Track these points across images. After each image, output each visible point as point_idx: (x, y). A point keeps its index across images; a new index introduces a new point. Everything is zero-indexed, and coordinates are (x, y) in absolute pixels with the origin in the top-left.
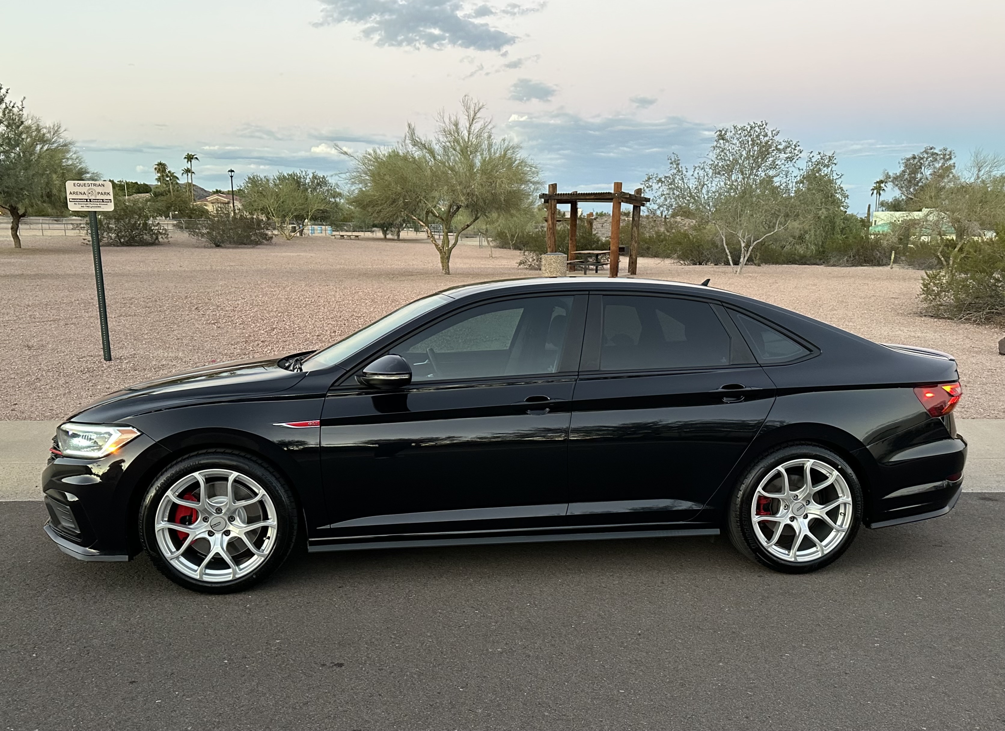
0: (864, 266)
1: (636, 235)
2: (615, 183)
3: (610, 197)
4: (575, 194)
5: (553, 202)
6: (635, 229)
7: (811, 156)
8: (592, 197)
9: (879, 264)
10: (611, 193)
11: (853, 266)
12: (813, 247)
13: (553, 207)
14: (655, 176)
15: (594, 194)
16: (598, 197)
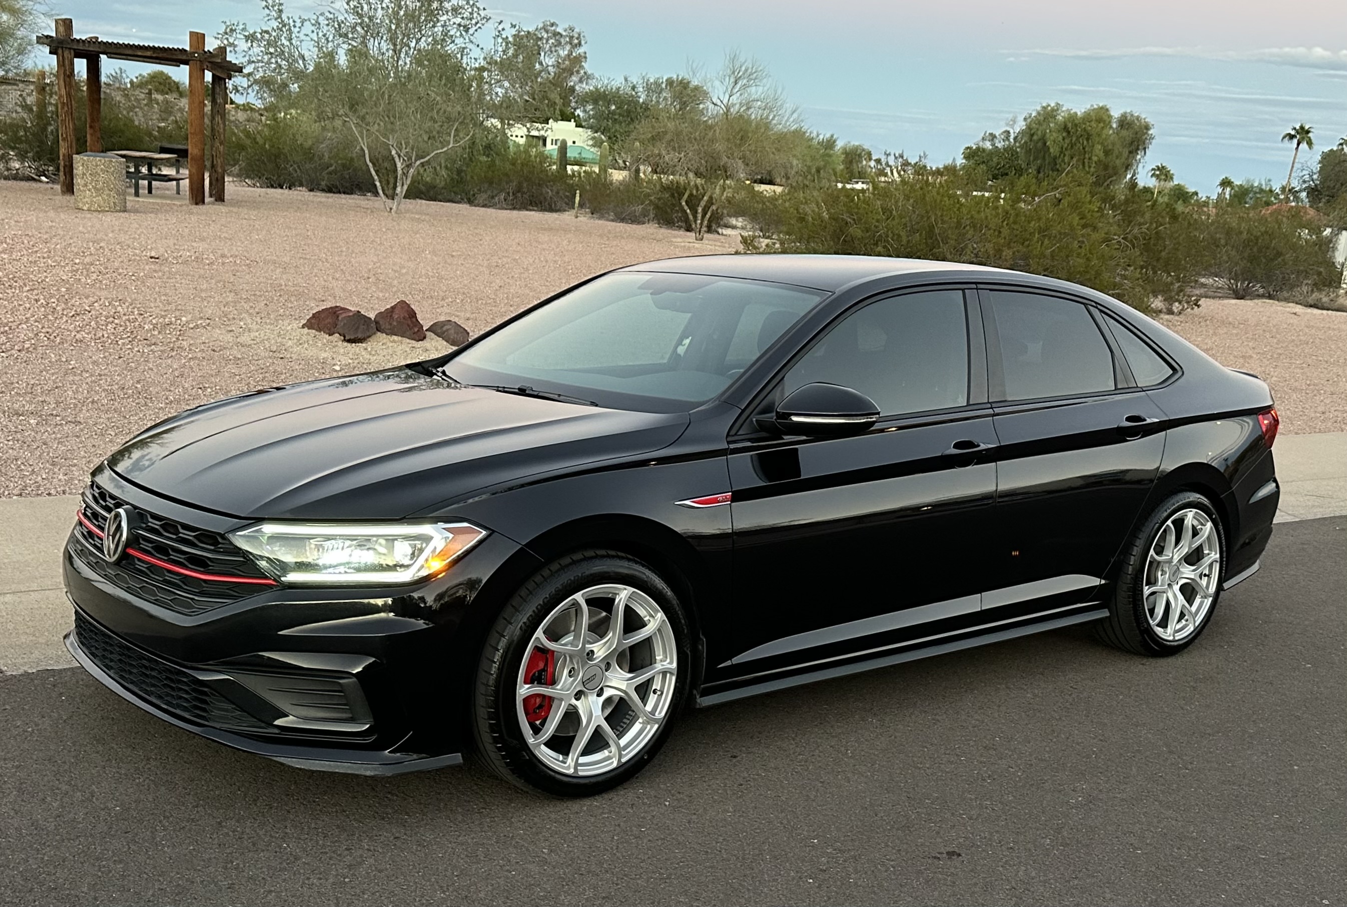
0: (530, 210)
1: (222, 130)
2: (191, 33)
3: (184, 57)
4: (94, 41)
5: (66, 53)
6: (218, 119)
7: (500, 28)
8: (149, 54)
9: (551, 209)
10: (185, 51)
11: (514, 209)
12: (444, 173)
13: (67, 62)
14: (241, 27)
15: (154, 48)
16: (160, 55)
